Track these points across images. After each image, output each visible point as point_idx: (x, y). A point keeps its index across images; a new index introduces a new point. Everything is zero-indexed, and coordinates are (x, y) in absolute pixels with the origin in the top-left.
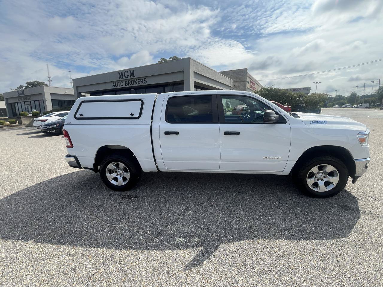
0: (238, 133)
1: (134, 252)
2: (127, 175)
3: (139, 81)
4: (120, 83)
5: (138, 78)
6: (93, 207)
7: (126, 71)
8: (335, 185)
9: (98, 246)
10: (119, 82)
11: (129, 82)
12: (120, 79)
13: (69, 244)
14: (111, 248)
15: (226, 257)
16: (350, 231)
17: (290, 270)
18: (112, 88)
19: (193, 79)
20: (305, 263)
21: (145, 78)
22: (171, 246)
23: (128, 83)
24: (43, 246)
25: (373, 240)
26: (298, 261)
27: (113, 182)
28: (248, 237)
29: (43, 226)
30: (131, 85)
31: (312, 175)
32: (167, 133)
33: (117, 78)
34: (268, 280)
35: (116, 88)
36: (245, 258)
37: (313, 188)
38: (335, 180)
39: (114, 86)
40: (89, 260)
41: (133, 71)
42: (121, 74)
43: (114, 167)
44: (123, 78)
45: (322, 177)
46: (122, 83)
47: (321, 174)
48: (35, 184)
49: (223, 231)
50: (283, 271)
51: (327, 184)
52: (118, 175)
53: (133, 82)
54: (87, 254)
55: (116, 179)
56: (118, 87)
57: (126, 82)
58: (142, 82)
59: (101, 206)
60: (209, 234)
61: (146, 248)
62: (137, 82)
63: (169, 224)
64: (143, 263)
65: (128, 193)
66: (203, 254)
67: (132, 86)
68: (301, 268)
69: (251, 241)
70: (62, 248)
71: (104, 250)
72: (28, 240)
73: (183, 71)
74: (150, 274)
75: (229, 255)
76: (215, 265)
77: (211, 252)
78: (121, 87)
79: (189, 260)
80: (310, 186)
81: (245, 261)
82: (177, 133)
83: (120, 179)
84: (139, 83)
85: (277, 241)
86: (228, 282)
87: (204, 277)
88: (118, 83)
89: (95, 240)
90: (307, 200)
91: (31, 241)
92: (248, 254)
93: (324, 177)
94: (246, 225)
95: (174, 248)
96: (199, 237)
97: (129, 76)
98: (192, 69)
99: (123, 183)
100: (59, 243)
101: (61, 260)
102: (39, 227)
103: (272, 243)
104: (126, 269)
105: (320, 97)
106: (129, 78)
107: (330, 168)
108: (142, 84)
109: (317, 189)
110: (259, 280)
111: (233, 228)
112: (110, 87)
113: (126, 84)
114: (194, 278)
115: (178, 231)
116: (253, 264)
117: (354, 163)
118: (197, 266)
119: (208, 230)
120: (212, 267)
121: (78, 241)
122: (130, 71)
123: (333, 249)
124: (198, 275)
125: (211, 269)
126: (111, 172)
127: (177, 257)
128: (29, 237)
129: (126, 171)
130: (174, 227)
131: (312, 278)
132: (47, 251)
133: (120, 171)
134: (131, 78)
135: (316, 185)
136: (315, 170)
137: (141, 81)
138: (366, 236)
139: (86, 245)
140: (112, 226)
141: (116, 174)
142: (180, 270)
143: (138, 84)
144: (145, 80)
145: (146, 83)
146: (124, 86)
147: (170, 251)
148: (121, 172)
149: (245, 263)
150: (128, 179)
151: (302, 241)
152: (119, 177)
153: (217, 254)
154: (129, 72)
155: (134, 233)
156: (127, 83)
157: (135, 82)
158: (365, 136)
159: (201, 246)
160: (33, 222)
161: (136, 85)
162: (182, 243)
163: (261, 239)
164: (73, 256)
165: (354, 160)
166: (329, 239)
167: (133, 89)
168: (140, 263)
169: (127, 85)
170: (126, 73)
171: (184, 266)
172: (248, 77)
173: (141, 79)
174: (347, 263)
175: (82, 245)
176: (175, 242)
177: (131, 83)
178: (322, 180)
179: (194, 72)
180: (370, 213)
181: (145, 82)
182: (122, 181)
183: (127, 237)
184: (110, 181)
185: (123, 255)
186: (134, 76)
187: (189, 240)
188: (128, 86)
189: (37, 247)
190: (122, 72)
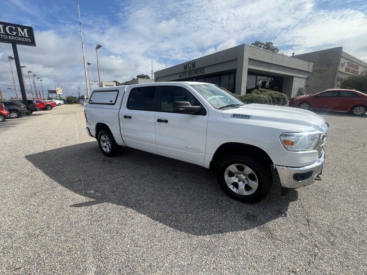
0: (167, 121)
1: (65, 189)
2: (110, 146)
3: (199, 71)
6: (83, 162)
9: (58, 181)
10: (184, 73)
11: (191, 72)
12: (184, 70)
13: (50, 176)
14: (61, 183)
15: (96, 210)
16: (210, 234)
17: (116, 233)
19: (246, 66)
20: (131, 234)
22: (83, 193)
24: (42, 173)
26: (130, 231)
28: (127, 205)
29: (54, 165)
31: (231, 174)
33: (182, 70)
34: (95, 230)
36: (105, 214)
37: (233, 188)
38: (254, 185)
39: (180, 77)
40: (46, 185)
41: (195, 62)
42: (185, 66)
43: (104, 138)
44: (187, 69)
46: (186, 74)
47: (242, 175)
49: (121, 196)
50: (111, 231)
52: (107, 145)
53: (194, 72)
54: (49, 183)
55: (106, 147)
59: (87, 162)
61: (71, 190)
63: (100, 182)
64: (60, 196)
66: (90, 203)
67: (193, 76)
68: (124, 235)
69: (124, 208)
70: (46, 177)
71: (57, 184)
73: (236, 59)
74: (55, 201)
75: (100, 209)
76: (85, 210)
77: (95, 204)
78: (185, 77)
79: (79, 203)
80: (228, 185)
81: (101, 216)
82: (131, 117)
85: (140, 215)
86: (76, 221)
88: (183, 75)
89: (61, 178)
91: (42, 170)
92: (110, 213)
93: (245, 179)
94: (140, 198)
96: (103, 194)
97: (191, 68)
98: (247, 56)
100: (48, 174)
101: (39, 182)
102: (52, 165)
103: (136, 214)
104: (51, 195)
106: (191, 69)
107: (248, 170)
108: (201, 74)
109: (237, 191)
111: (129, 196)
112: (177, 77)
115: (98, 187)
116: (103, 219)
118: (77, 207)
119: (114, 192)
120: (82, 211)
121: (55, 176)
122: (192, 63)
123: (168, 237)
124: (71, 211)
125: (80, 211)
126: (103, 142)
127: (77, 199)
129: (109, 143)
132: (40, 176)
134: (192, 69)
135: (236, 185)
136: (233, 168)
139: (54, 179)
142: (68, 205)
146: (187, 77)
147: (79, 195)
150: (110, 149)
151: (156, 222)
154: (191, 63)
155: (79, 180)
156: (189, 74)
157: (196, 72)
159: (95, 199)
160: (53, 162)
161: (196, 75)
162: (90, 193)
163: (133, 209)
164: (45, 181)
165: (275, 165)
166: (180, 230)
170: (189, 64)
171: (72, 204)
172: (342, 58)
173: (200, 70)
177: (192, 74)
178: (243, 182)
179: (249, 59)
181: (203, 72)
184: (103, 148)
186: (195, 67)
187: (95, 193)
188: (190, 76)
190: (186, 64)
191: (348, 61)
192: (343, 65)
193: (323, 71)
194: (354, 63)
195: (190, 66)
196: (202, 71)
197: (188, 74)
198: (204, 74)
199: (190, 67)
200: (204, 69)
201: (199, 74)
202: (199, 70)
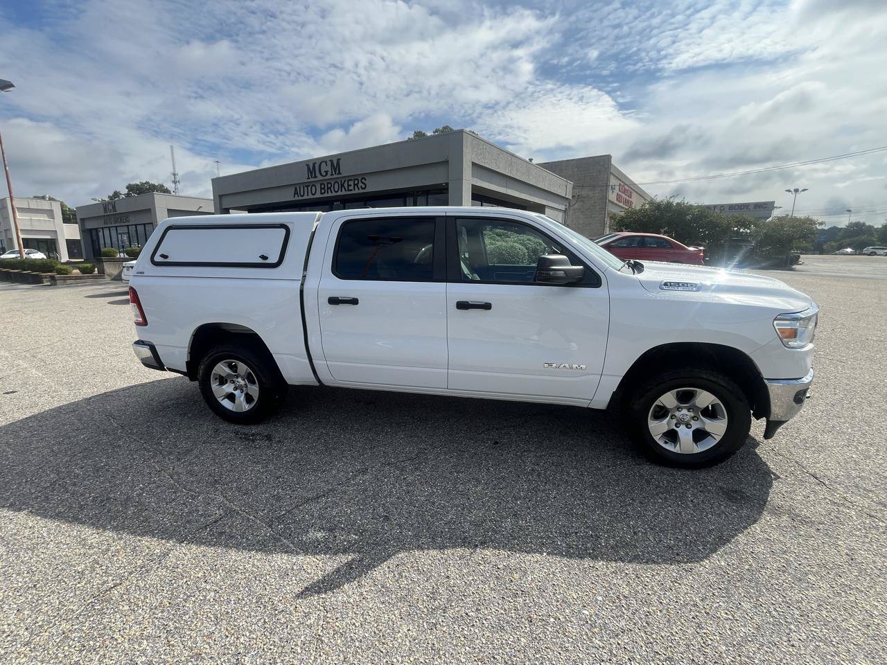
0: (487, 306)
1: (210, 551)
2: (254, 390)
3: (351, 183)
4: (309, 188)
5: (349, 178)
6: (170, 453)
7: (323, 161)
8: (718, 438)
9: (146, 532)
10: (307, 186)
11: (329, 186)
12: (309, 178)
13: (93, 524)
14: (170, 538)
15: (397, 581)
16: (714, 551)
17: (527, 622)
18: (294, 199)
19: (469, 180)
20: (567, 611)
21: (363, 177)
22: (291, 545)
23: (326, 188)
24: (42, 522)
25: (763, 576)
26: (555, 604)
27: (226, 403)
28: (466, 542)
29: (59, 485)
30: (332, 192)
31: (662, 413)
32: (334, 301)
33: (303, 177)
34: (465, 638)
35: (300, 198)
36: (437, 585)
37: (666, 443)
38: (718, 428)
39: (296, 196)
40: (115, 559)
41: (339, 160)
42: (312, 167)
43: (228, 370)
44: (315, 177)
45: (687, 419)
46: (314, 188)
47: (684, 411)
48: (80, 398)
49: (419, 523)
50: (508, 623)
51: (700, 435)
52: (236, 389)
53: (336, 185)
54: (118, 547)
55: (231, 397)
56: (306, 197)
57: (323, 186)
58: (356, 187)
59: (188, 451)
60: (383, 529)
61: (238, 546)
62: (346, 185)
63: (309, 500)
64: (219, 576)
65: (254, 429)
66: (351, 568)
67: (334, 194)
68: (552, 620)
69: (468, 551)
70: (75, 530)
71: (155, 542)
72: (20, 510)
73: (446, 162)
74: (222, 599)
75: (406, 576)
76: (364, 593)
77: (371, 567)
78: (311, 196)
79: (316, 578)
80: (657, 438)
81: (433, 593)
82: (354, 302)
83: (241, 397)
84: (350, 188)
85: (529, 557)
86: (375, 633)
87: (329, 615)
88: (306, 188)
89: (146, 520)
90: (647, 470)
91: (25, 512)
92: (448, 577)
93: (693, 418)
94: (476, 515)
95: (296, 551)
96: (360, 533)
97: (329, 173)
98: (468, 157)
99: (246, 407)
100: (76, 520)
101: (64, 553)
102: (51, 485)
103: (516, 559)
104: (180, 584)
105: (793, 227)
107: (705, 398)
108: (357, 191)
109: (675, 447)
110: (446, 635)
111: (443, 520)
112: (288, 196)
113: (323, 191)
114: (307, 615)
115: (321, 517)
116: (448, 600)
117: (765, 387)
118: (326, 593)
119: (387, 518)
120: (357, 598)
121: (113, 518)
122: (331, 161)
123: (652, 587)
124: (319, 610)
125: (352, 601)
126: (222, 381)
127: (293, 569)
128: (24, 504)
129: (253, 382)
130: (315, 508)
131: (567, 645)
132: (45, 534)
133: (240, 380)
134: (332, 177)
135: (672, 436)
136: (668, 399)
137: (355, 185)
138: (751, 565)
139: (123, 529)
140: (192, 496)
141: (233, 386)
142: (288, 596)
143: (349, 190)
144: (363, 181)
145: (365, 187)
146: (318, 195)
147: (285, 557)
148: (242, 383)
149: (433, 595)
150: (256, 399)
151: (587, 563)
152: (237, 393)
153: (380, 573)
154: (329, 163)
155: (230, 513)
156: (324, 188)
157: (342, 185)
158: (797, 325)
159: (354, 552)
160: (44, 474)
161: (344, 193)
162: (318, 541)
163: (495, 548)
164: (91, 547)
165: (766, 381)
166: (654, 562)
167: (338, 201)
168: (212, 574)
169: (324, 193)
170: (323, 165)
171: (297, 590)
172: (612, 177)
173: (355, 180)
174: (669, 621)
175: (115, 529)
176: (304, 539)
177: (332, 188)
178: (688, 426)
179: (474, 164)
180: (789, 512)
181: (363, 187)
182: (245, 403)
183: (212, 519)
184: (219, 400)
185: (185, 554)
186: (339, 173)
187: (335, 537)
188: (326, 195)
189: (30, 525)
190: (314, 164)
191: (619, 182)
192: (613, 189)
193: (585, 198)
194: (626, 187)
195: (324, 168)
196: (360, 184)
197: (321, 189)
198: (364, 191)
199: (327, 172)
200: (365, 180)
201: (351, 190)
202: (351, 180)
